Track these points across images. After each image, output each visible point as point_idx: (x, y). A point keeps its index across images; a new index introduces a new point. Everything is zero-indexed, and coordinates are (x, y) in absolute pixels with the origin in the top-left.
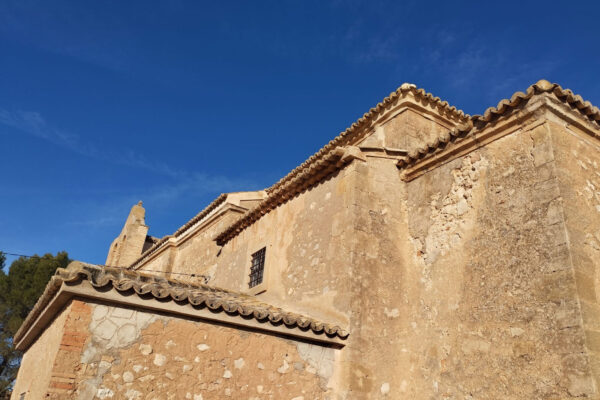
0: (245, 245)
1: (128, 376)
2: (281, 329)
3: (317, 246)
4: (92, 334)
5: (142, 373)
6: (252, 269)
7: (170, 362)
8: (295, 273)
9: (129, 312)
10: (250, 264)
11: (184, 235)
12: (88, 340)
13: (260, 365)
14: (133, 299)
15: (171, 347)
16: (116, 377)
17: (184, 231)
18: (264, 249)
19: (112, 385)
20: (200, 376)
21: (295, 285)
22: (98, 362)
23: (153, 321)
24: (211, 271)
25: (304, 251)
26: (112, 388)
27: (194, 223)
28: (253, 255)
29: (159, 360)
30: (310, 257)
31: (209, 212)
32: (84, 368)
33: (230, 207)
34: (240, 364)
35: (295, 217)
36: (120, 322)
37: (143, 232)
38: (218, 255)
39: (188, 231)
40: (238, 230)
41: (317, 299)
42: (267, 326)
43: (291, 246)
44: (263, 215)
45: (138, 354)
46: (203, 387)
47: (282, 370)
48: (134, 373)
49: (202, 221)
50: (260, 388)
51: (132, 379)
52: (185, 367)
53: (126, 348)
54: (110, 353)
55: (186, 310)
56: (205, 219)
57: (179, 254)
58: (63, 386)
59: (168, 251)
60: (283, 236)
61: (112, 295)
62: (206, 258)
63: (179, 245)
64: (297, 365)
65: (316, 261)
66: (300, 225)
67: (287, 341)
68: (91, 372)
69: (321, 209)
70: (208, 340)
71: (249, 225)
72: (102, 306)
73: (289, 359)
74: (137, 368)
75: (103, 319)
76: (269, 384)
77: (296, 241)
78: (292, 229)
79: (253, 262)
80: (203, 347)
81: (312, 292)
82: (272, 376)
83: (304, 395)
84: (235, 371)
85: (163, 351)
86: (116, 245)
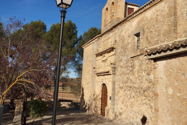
86: (107, 9)
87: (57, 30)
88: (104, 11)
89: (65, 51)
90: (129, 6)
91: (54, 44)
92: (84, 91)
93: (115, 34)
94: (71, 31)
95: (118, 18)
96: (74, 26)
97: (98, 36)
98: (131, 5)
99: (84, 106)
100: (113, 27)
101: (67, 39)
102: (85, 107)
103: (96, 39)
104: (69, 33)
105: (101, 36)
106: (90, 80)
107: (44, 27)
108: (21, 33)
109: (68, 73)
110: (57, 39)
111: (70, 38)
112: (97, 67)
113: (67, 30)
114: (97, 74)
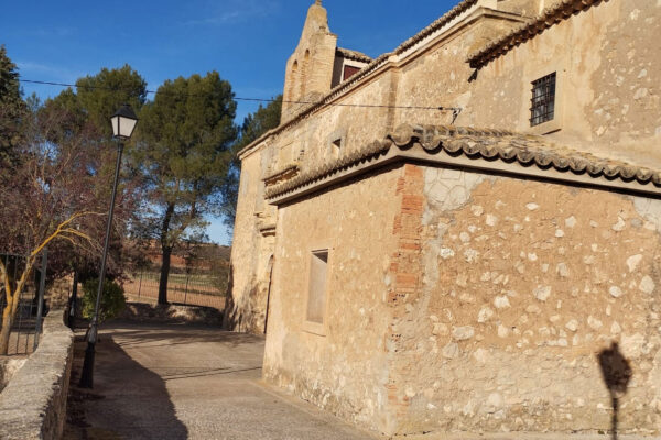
0: (520, 68)
1: (464, 236)
2: (617, 183)
3: (644, 73)
4: (427, 196)
5: (476, 234)
6: (533, 100)
7: (502, 223)
8: (606, 108)
9: (458, 173)
10: (530, 95)
11: (409, 51)
12: (425, 203)
13: (593, 223)
14: (462, 160)
15: (501, 207)
16: (455, 237)
17: (409, 46)
18: (554, 75)
19: (451, 245)
20: (532, 235)
21: (608, 123)
22: (437, 223)
23: (481, 181)
24: (462, 101)
25: (622, 78)
26: (452, 248)
27: (425, 35)
28: (534, 83)
29: (491, 220)
30: (632, 87)
31: (449, 20)
32: (425, 230)
33: (484, 12)
34: (571, 222)
35: (604, 30)
36: (450, 184)
37: (330, 43)
38: (470, 80)
39: (416, 46)
40: (506, 48)
41: (645, 141)
42: (601, 181)
43: (599, 71)
44: (548, 27)
45: (470, 215)
46: (536, 245)
47: (617, 227)
48: (470, 234)
49: (439, 32)
50: (594, 247)
51: (469, 239)
52: (516, 227)
53: (458, 209)
54: (444, 215)
55: (514, 168)
56: (443, 29)
57: (404, 78)
58: (409, 247)
59: (388, 74)
60: (583, 57)
61: (442, 157)
62: (452, 84)
63: (401, 66)
64: (634, 222)
65: (643, 92)
66: (613, 43)
67: (622, 196)
68: (432, 233)
69: (650, 20)
70: (537, 198)
71: (524, 40)
72: (431, 168)
73: (625, 215)
74: (472, 229)
75: (435, 181)
76: (604, 243)
77: (605, 65)
78: (599, 47)
79: (533, 91)
80: (532, 206)
81: (637, 133)
82: (606, 234)
83: (642, 253)
84: (567, 229)
85: (493, 211)
86: (296, 62)
87: (177, 101)
88: (289, 66)
89: (196, 162)
90: (347, 62)
91: (164, 139)
92: (234, 275)
93: (304, 132)
94: (216, 105)
95: (315, 93)
96: (225, 90)
97: (271, 131)
98: (353, 59)
99: (231, 315)
100: (300, 115)
101: (201, 127)
102: (234, 317)
103: (267, 140)
104: (209, 110)
105: (277, 133)
106: (248, 246)
107: (140, 88)
108: (69, 102)
109: (204, 225)
110: (173, 126)
111: (213, 125)
112: (264, 214)
113: (202, 102)
114: (262, 231)
